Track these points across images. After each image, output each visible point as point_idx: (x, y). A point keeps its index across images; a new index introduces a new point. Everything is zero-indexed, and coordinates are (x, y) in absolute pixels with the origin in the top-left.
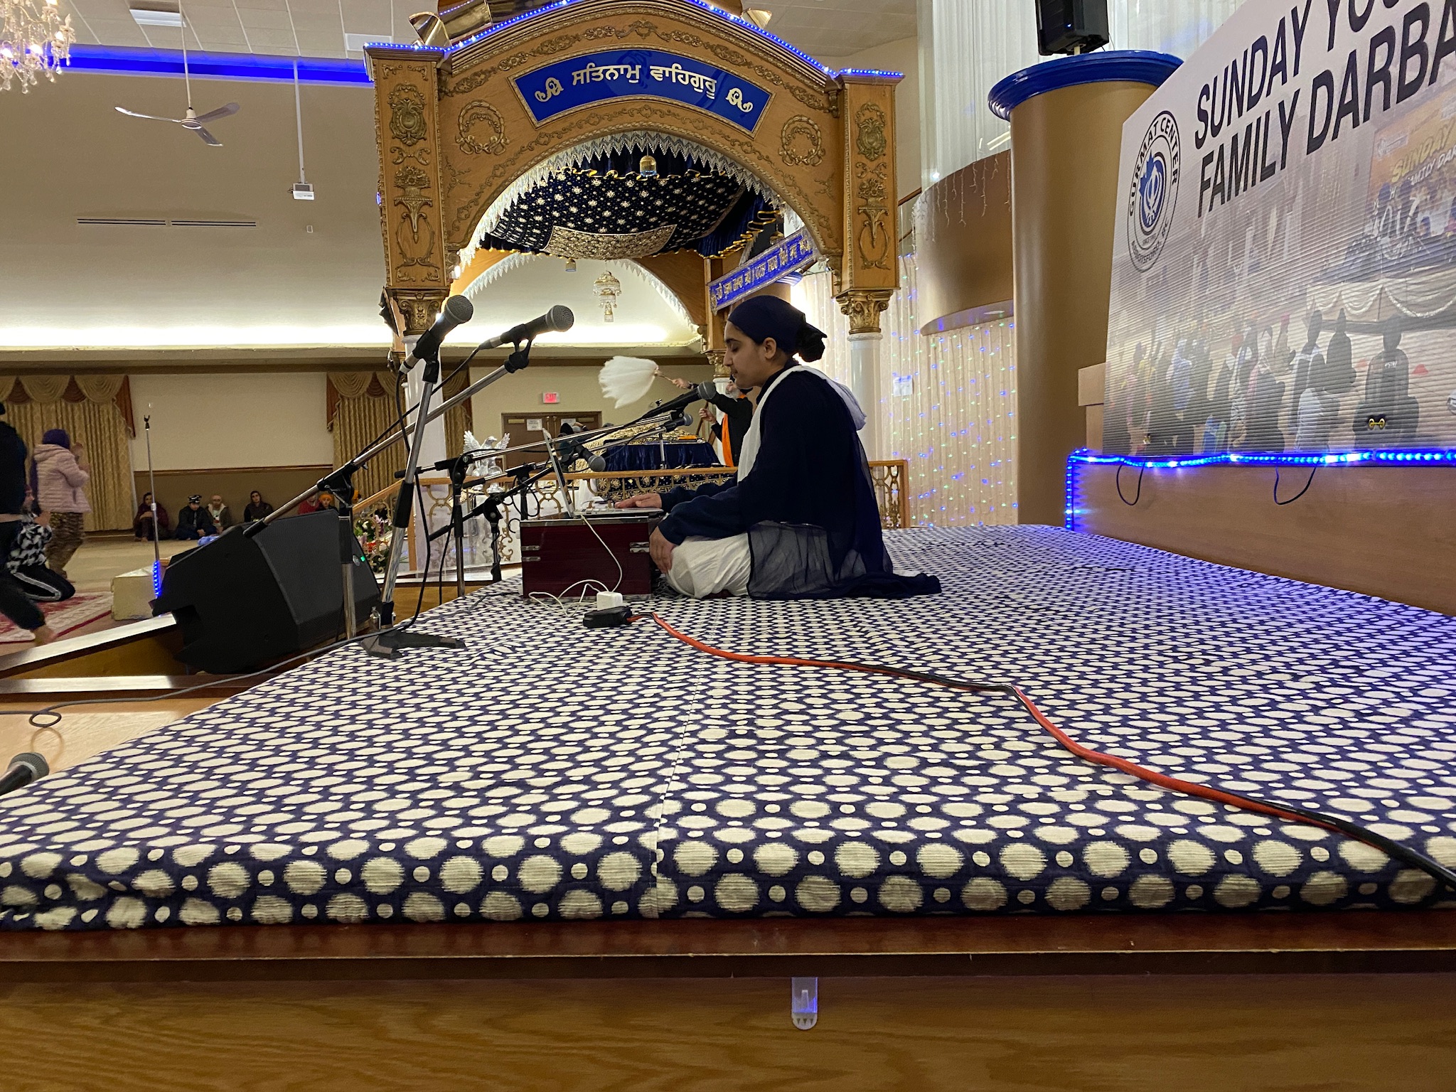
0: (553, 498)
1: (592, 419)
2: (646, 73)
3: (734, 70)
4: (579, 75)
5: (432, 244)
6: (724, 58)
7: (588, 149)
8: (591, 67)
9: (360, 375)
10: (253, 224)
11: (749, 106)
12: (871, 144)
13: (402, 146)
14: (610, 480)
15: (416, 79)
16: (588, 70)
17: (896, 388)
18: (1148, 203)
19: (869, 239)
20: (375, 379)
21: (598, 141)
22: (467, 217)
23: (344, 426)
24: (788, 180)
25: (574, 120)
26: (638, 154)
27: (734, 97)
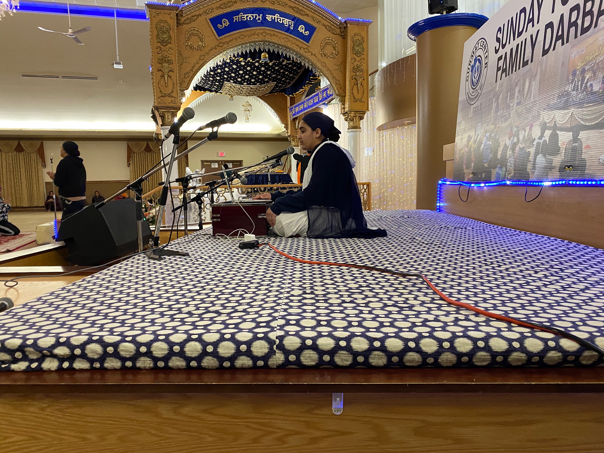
0: (223, 196)
1: (239, 163)
2: (264, 18)
3: (301, 17)
4: (236, 18)
5: (173, 88)
6: (297, 12)
7: (240, 49)
8: (241, 14)
9: (141, 143)
10: (96, 78)
11: (307, 33)
12: (358, 50)
13: (161, 46)
14: (247, 188)
15: (167, 18)
16: (240, 16)
17: (366, 153)
18: (474, 77)
19: (357, 90)
20: (148, 145)
21: (244, 46)
22: (188, 77)
23: (135, 165)
24: (323, 64)
25: (234, 37)
26: (260, 52)
27: (301, 29)
